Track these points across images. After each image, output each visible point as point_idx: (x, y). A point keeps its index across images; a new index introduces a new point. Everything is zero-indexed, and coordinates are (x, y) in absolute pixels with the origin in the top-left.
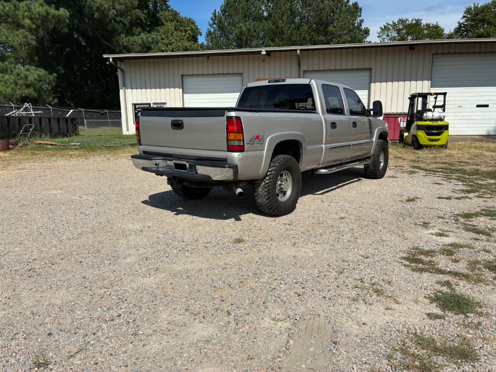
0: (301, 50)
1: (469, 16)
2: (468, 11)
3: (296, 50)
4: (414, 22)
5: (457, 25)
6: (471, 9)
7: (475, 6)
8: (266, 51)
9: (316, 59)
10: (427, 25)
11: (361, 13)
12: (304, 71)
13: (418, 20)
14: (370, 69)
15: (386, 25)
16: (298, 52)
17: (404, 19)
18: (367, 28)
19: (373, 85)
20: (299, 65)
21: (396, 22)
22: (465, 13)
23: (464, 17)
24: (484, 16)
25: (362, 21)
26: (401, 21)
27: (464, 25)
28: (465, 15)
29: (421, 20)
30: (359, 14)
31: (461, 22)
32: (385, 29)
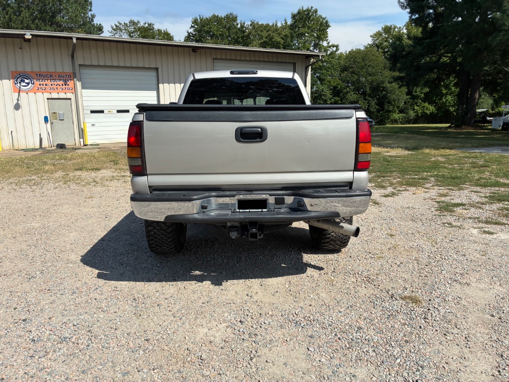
0: (77, 39)
1: (196, 26)
2: (195, 22)
3: (71, 38)
4: (147, 25)
5: (186, 34)
6: (198, 20)
7: (200, 17)
8: (31, 35)
9: (93, 52)
10: (158, 30)
11: (91, 7)
12: (80, 65)
13: (150, 24)
14: (157, 69)
15: (118, 24)
16: (75, 40)
17: (136, 21)
18: (100, 24)
19: (161, 86)
20: (73, 57)
21: (127, 22)
22: (193, 23)
23: (192, 27)
24: (210, 28)
25: (93, 16)
26: (133, 23)
27: (192, 34)
28: (193, 25)
29: (154, 25)
30: (90, 8)
31: (189, 32)
32: (117, 29)
